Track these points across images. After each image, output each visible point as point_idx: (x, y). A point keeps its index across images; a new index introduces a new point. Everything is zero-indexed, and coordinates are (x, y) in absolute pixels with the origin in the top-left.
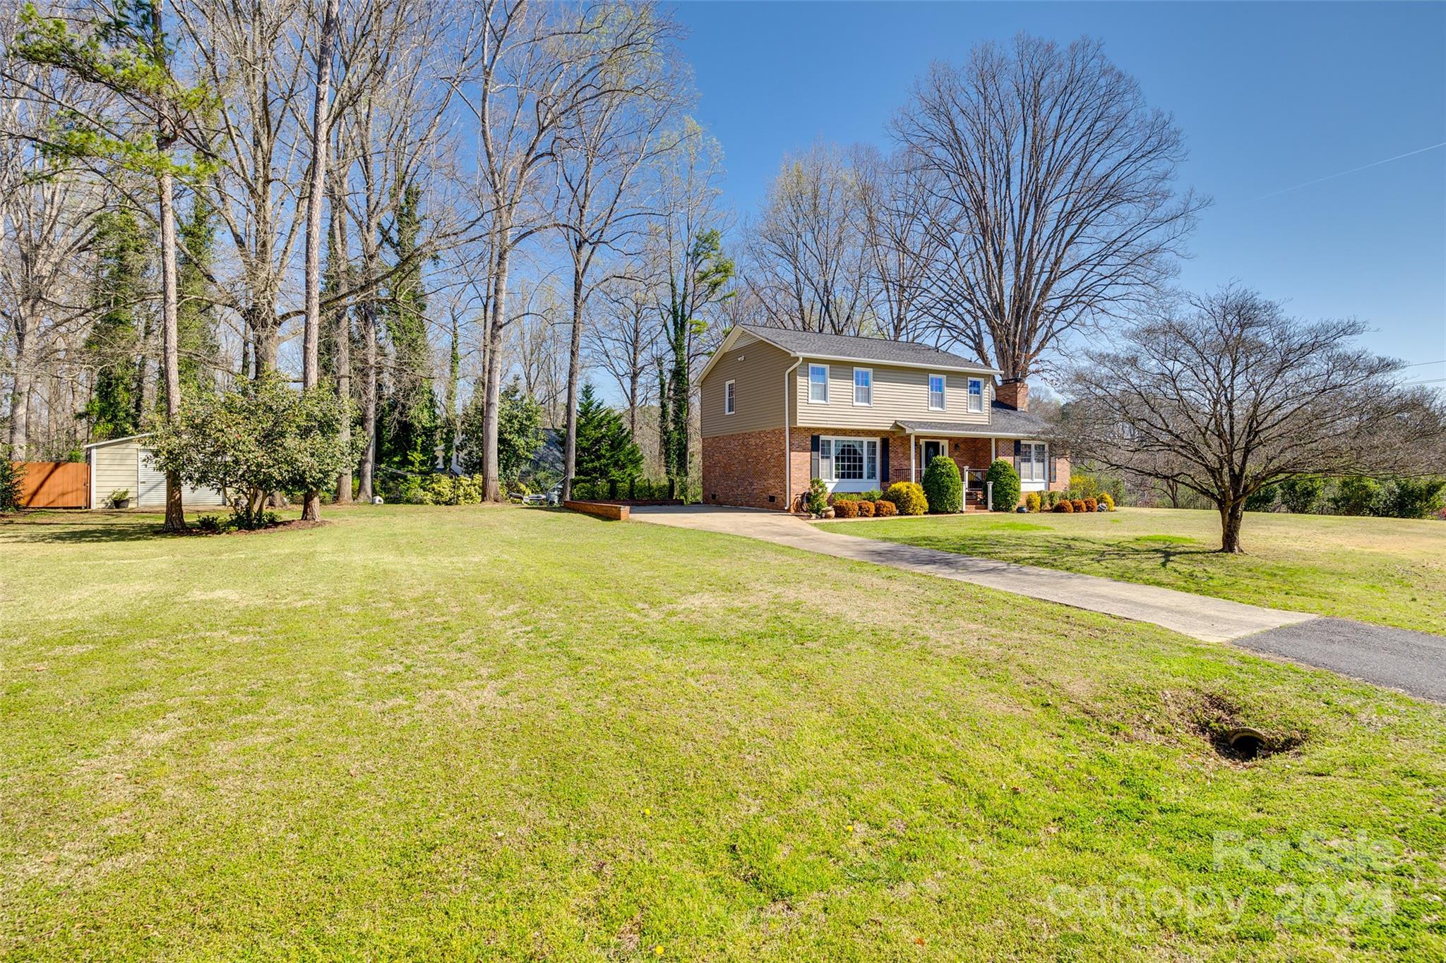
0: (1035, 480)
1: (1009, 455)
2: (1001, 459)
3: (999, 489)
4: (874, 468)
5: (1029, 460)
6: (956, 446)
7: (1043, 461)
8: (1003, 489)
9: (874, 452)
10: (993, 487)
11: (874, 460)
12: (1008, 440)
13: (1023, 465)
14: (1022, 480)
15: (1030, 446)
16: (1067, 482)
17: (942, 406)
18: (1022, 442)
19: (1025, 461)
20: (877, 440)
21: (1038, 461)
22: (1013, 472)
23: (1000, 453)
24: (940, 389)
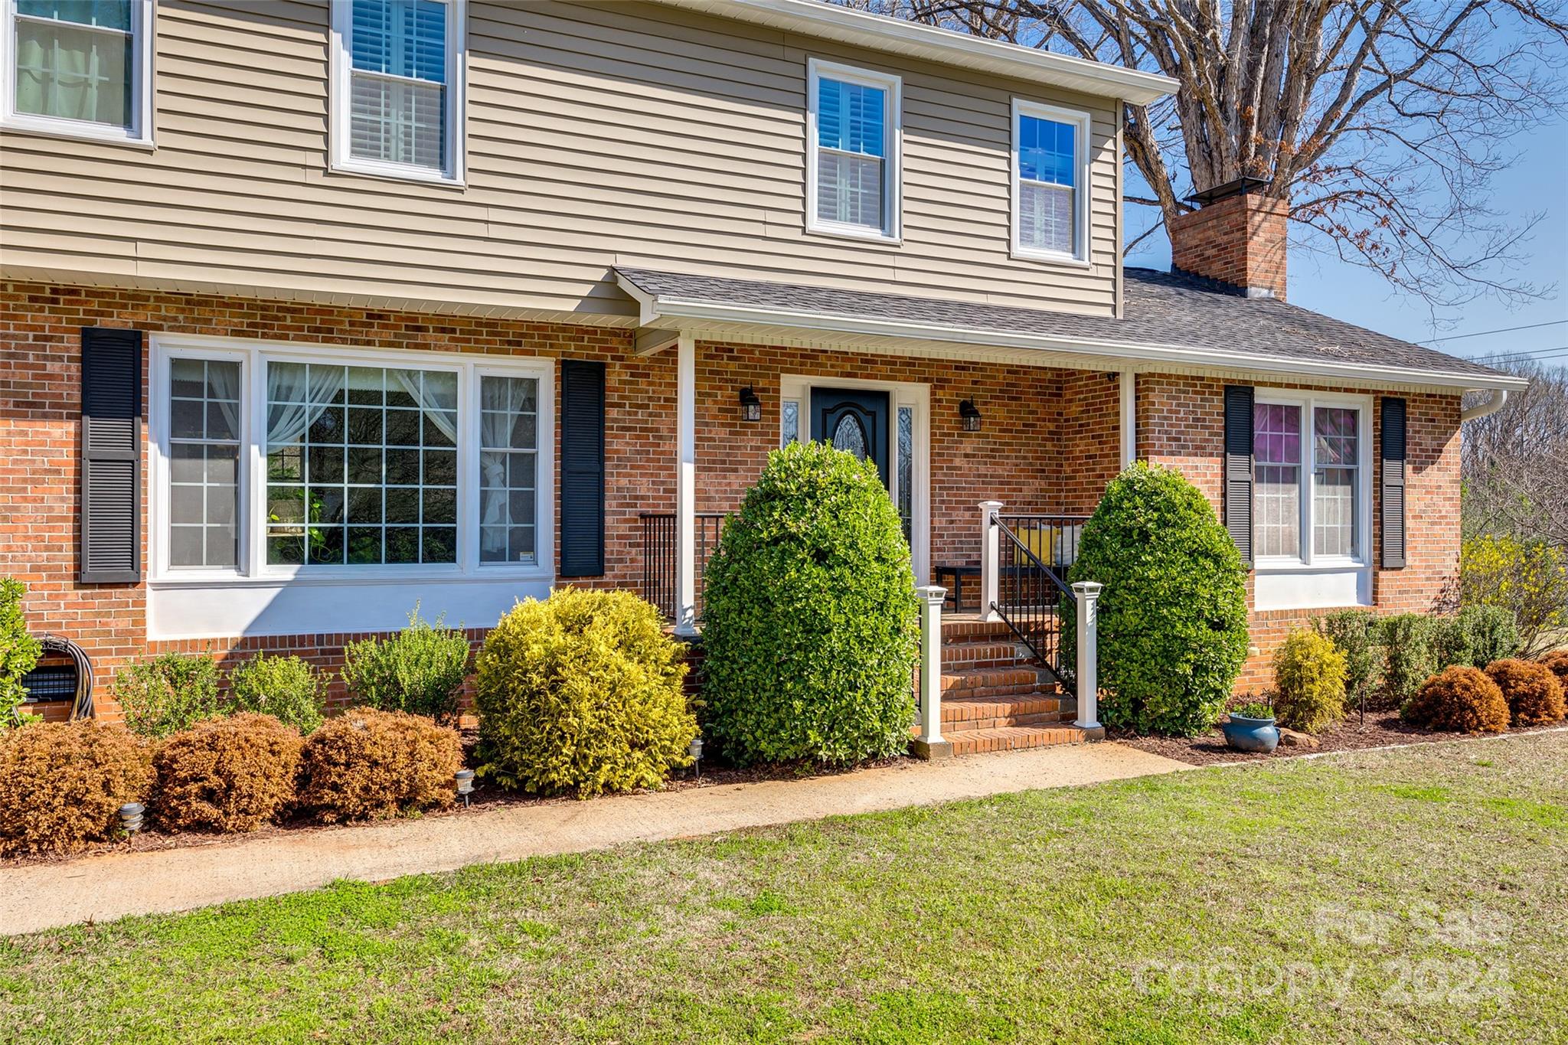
0: (1317, 561)
1: (1199, 450)
2: (1158, 465)
3: (1132, 618)
4: (524, 507)
5: (1291, 476)
6: (967, 410)
7: (1349, 477)
8: (1156, 621)
9: (526, 431)
10: (1103, 611)
11: (523, 469)
12: (1196, 383)
13: (1263, 494)
14: (1261, 562)
15: (1294, 412)
16: (1450, 566)
17: (882, 220)
18: (1263, 396)
19: (1273, 476)
20: (542, 370)
21: (1327, 477)
22: (1209, 529)
23: (1158, 439)
24: (873, 138)
